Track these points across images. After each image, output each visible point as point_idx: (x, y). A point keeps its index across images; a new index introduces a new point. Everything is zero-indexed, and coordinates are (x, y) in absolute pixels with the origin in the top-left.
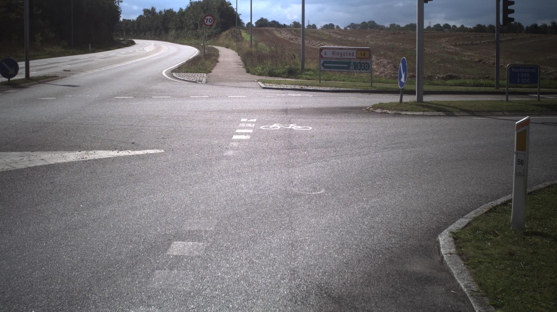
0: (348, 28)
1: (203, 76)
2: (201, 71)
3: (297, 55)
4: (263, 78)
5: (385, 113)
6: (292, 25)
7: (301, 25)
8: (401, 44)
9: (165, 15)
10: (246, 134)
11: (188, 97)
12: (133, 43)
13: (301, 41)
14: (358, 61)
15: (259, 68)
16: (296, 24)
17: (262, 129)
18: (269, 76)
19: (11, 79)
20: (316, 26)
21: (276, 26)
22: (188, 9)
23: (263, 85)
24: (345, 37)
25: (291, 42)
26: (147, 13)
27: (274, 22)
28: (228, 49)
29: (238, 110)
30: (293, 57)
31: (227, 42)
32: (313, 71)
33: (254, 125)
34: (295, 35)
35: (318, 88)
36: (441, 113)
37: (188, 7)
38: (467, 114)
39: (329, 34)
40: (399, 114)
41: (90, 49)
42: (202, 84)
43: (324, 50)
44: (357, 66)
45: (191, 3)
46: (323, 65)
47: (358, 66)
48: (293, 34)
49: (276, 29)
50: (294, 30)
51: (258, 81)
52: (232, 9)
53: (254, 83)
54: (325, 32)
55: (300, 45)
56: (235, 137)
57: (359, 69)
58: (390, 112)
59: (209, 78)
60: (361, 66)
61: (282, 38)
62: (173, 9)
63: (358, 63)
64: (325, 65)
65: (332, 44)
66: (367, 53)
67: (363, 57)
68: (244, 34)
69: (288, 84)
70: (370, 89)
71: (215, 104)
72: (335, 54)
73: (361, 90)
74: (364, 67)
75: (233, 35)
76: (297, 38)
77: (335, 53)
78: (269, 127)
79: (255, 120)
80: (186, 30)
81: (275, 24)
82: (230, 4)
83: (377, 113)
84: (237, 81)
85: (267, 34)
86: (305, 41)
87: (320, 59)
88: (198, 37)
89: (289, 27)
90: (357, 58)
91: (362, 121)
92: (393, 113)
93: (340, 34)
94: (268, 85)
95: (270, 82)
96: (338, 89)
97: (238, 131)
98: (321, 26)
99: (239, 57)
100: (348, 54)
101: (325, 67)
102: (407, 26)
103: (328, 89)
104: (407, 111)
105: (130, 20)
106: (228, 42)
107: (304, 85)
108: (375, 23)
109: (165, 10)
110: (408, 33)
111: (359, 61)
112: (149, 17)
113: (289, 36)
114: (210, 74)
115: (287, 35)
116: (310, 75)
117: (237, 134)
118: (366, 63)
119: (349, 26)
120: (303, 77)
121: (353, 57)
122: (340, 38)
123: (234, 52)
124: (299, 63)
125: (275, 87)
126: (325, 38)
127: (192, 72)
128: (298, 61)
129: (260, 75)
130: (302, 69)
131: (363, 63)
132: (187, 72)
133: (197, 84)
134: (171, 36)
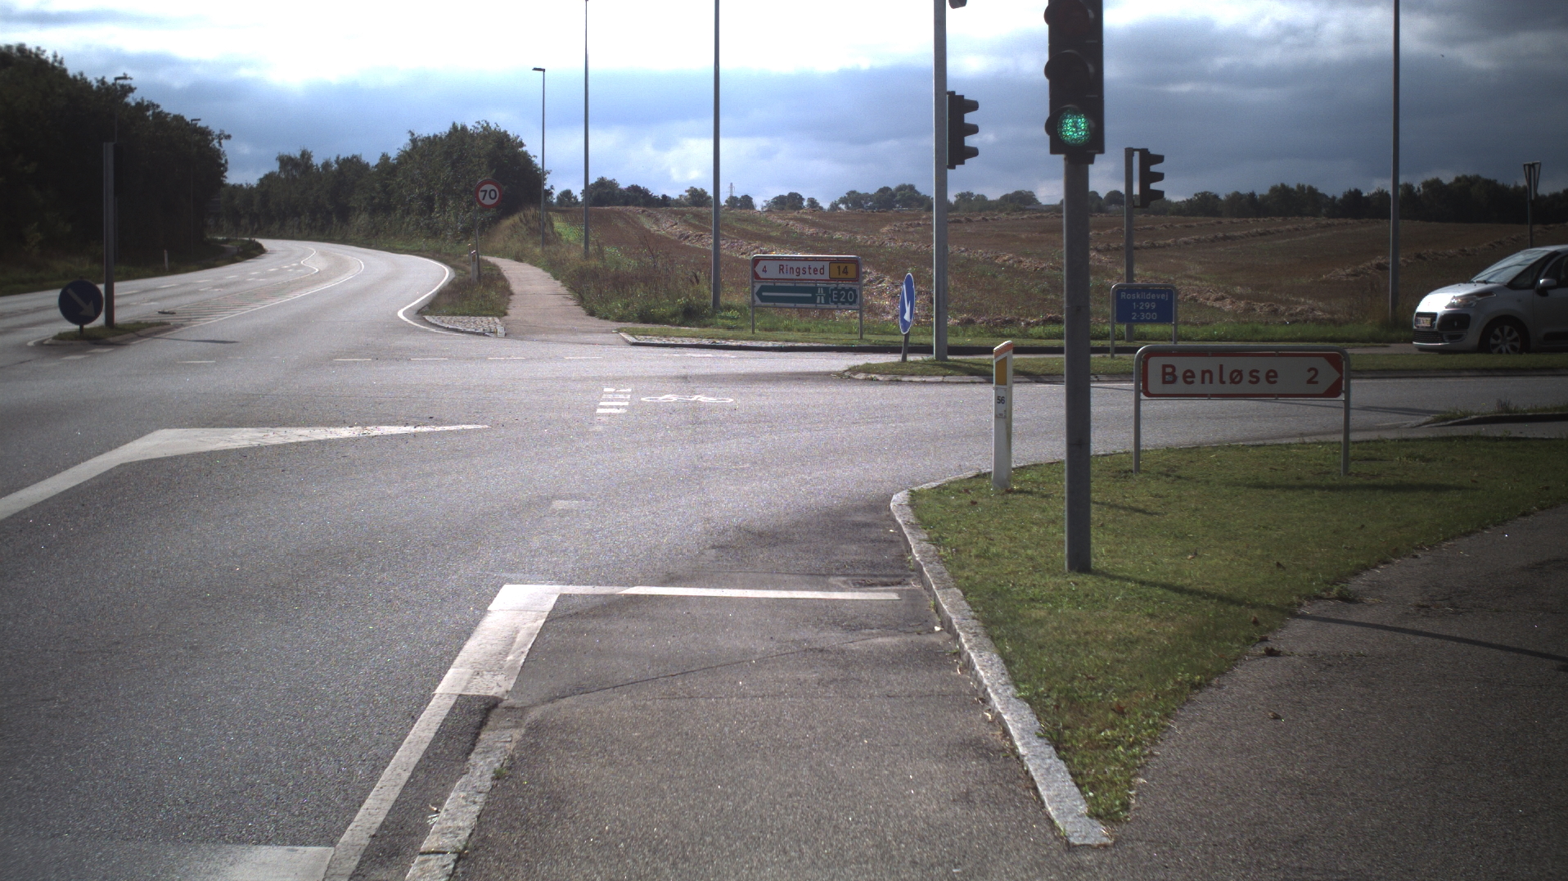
0: (842, 206)
1: (495, 323)
2: (484, 312)
3: (701, 275)
4: (629, 325)
5: (872, 379)
6: (686, 199)
7: (710, 197)
8: (963, 249)
9: (340, 171)
10: (618, 407)
11: (484, 359)
12: (259, 251)
13: (712, 241)
14: (833, 285)
15: (618, 305)
16: (696, 197)
17: (645, 402)
18: (641, 323)
19: (87, 326)
20: (751, 199)
21: (641, 200)
22: (406, 157)
23: (631, 339)
24: (825, 233)
25: (685, 245)
26: (289, 168)
27: (635, 189)
28: (521, 264)
29: (594, 377)
30: (694, 280)
31: (515, 246)
32: (740, 309)
33: (629, 397)
34: (695, 227)
35: (748, 344)
36: (976, 379)
37: (405, 152)
38: (1028, 380)
39: (784, 222)
40: (898, 381)
41: (167, 265)
42: (497, 337)
43: (761, 262)
44: (831, 296)
45: (414, 141)
46: (759, 294)
47: (834, 296)
48: (691, 225)
49: (643, 211)
50: (692, 213)
51: (619, 331)
52: (526, 159)
53: (610, 335)
54: (773, 218)
55: (707, 252)
56: (599, 411)
57: (836, 303)
58: (881, 378)
59: (509, 326)
60: (839, 296)
61: (660, 236)
62: (361, 156)
63: (832, 290)
64: (764, 294)
65: (791, 250)
66: (851, 268)
67: (843, 276)
68: (559, 225)
69: (685, 337)
70: (856, 343)
71: (545, 369)
72: (785, 271)
73: (838, 345)
74: (846, 298)
75: (530, 228)
76: (701, 235)
77: (785, 267)
78: (656, 399)
79: (630, 390)
80: (399, 212)
81: (638, 196)
82: (522, 145)
83: (858, 380)
84: (573, 331)
85: (621, 224)
86: (722, 242)
87: (753, 282)
88: (435, 234)
89: (677, 203)
90: (832, 279)
91: (826, 390)
92: (886, 379)
93: (813, 224)
94: (642, 339)
95: (645, 333)
96: (790, 344)
97: (602, 404)
98: (765, 201)
99: (559, 283)
100: (812, 271)
101: (764, 299)
102: (1005, 198)
103: (770, 344)
104: (913, 375)
105: (241, 185)
106: (519, 244)
107: (719, 339)
108: (916, 192)
109: (338, 158)
110: (993, 219)
111: (835, 285)
112: (294, 177)
113: (679, 229)
114: (506, 317)
115: (672, 226)
116: (733, 318)
117: (602, 407)
118: (851, 289)
119: (843, 201)
120: (716, 323)
121: (822, 277)
122: (812, 235)
123: (539, 271)
124: (707, 292)
125: (657, 342)
126: (774, 234)
127: (464, 315)
128: (706, 289)
129: (620, 319)
130: (714, 305)
131: (843, 289)
132: (454, 314)
133: (487, 338)
134: (358, 230)
